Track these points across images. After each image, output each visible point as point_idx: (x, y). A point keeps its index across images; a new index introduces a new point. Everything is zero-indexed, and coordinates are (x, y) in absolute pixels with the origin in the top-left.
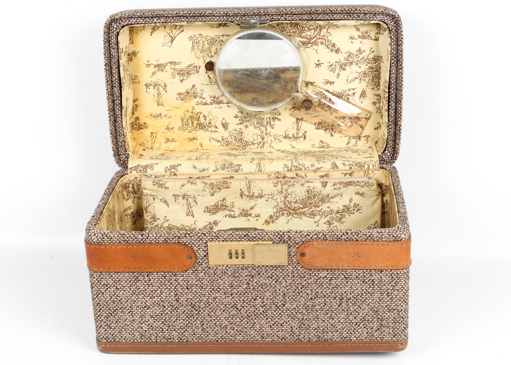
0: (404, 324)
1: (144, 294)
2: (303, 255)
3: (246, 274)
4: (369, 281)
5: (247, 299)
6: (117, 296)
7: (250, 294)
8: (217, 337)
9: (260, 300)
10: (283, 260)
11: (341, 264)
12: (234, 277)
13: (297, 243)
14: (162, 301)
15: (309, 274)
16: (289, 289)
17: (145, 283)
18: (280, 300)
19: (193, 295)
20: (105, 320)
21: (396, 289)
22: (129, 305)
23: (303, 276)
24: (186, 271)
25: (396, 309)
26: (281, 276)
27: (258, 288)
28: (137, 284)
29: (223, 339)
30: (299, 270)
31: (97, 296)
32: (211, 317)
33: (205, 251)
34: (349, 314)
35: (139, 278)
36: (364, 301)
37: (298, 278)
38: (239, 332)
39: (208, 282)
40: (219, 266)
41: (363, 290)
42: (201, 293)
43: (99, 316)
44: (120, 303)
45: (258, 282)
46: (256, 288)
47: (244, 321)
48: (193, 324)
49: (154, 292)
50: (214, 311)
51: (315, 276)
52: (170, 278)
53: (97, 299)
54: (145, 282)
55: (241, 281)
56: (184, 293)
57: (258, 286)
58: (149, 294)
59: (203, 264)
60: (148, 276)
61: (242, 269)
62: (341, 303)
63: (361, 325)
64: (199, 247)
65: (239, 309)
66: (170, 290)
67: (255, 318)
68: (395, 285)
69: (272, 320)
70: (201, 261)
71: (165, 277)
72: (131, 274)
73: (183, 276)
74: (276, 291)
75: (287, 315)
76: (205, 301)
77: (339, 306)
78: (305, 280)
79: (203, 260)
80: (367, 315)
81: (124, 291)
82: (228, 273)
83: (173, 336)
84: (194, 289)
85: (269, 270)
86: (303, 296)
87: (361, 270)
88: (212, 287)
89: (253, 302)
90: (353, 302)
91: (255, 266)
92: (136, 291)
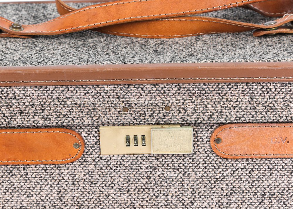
1: (20, 191)
2: (218, 140)
3: (146, 166)
5: (147, 197)
7: (151, 190)
9: (163, 197)
10: (187, 147)
11: (264, 152)
12: (132, 169)
13: (211, 126)
14: (42, 201)
15: (225, 165)
16: (200, 183)
17: (21, 179)
18: (188, 197)
19: (81, 193)
23: (217, 167)
24: (72, 163)
26: (190, 167)
27: (161, 183)
28: (11, 179)
30: (213, 160)
33: (96, 137)
35: (13, 172)
36: (291, 197)
37: (211, 170)
39: (100, 176)
40: (114, 155)
41: (290, 183)
42: (91, 189)
45: (161, 175)
46: (159, 182)
49: (31, 188)
51: (232, 167)
52: (53, 171)
54: (21, 176)
55: (140, 174)
56: (69, 190)
57: (161, 180)
58: (26, 192)
59: (94, 153)
60: (24, 169)
61: (142, 159)
62: (263, 200)
64: (89, 133)
66: (51, 187)
70: (91, 150)
71: (45, 170)
72: (3, 167)
73: (68, 169)
74: (183, 186)
76: (96, 200)
77: (260, 204)
78: (220, 173)
79: (94, 148)
82: (124, 165)
84: (81, 185)
85: (175, 160)
86: (217, 192)
87: (289, 158)
88: (104, 183)
89: (154, 200)
90: (278, 199)
91: (158, 155)
92: (9, 188)
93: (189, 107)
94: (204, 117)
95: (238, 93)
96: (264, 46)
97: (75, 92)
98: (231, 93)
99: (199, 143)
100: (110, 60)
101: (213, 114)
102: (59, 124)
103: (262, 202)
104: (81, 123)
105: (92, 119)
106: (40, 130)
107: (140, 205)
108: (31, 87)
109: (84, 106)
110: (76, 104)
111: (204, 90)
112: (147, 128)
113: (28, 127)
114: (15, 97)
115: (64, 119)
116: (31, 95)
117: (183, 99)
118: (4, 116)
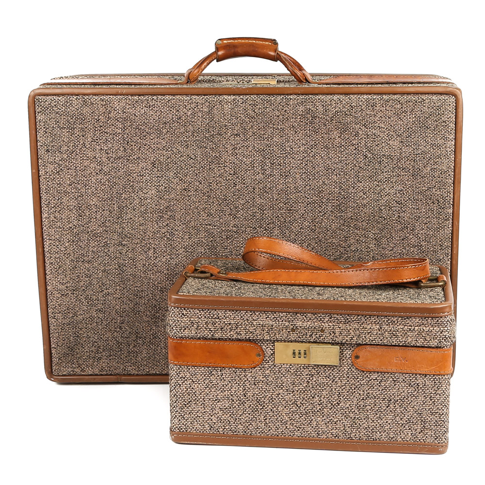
0: (444, 427)
1: (216, 387)
2: (357, 357)
3: (306, 373)
4: (414, 385)
5: (307, 397)
6: (193, 388)
7: (309, 392)
8: (278, 432)
9: (317, 398)
10: (335, 361)
11: (390, 368)
12: (296, 375)
14: (232, 396)
15: (362, 376)
16: (344, 389)
18: (336, 399)
19: (259, 391)
20: (179, 411)
21: (438, 394)
22: (202, 398)
23: (356, 377)
24: (255, 368)
25: (437, 413)
27: (316, 387)
29: (283, 434)
30: (353, 371)
31: (174, 388)
32: (273, 413)
33: (272, 350)
34: (396, 415)
35: (213, 372)
36: (410, 403)
37: (352, 379)
38: (297, 428)
39: (273, 379)
40: (284, 364)
41: (409, 393)
42: (266, 389)
43: (174, 407)
44: (194, 395)
45: (316, 381)
46: (315, 386)
47: (302, 417)
48: (258, 418)
49: (225, 386)
50: (276, 407)
51: (367, 378)
52: (240, 373)
53: (174, 390)
54: (218, 376)
55: (302, 379)
56: (251, 389)
58: (221, 388)
59: (270, 362)
60: (221, 371)
61: (303, 368)
62: (389, 405)
63: (406, 427)
64: (267, 346)
65: (299, 406)
66: (239, 385)
67: (313, 416)
68: (437, 389)
69: (327, 418)
70: (268, 359)
71: (235, 373)
72: (206, 368)
73: (251, 373)
74: (332, 390)
75: (341, 413)
77: (387, 408)
78: (358, 381)
79: (270, 358)
80: (412, 417)
81: (199, 384)
82: (291, 372)
83: (239, 429)
84: (260, 385)
85: (327, 370)
86: (356, 396)
87: (408, 373)
88: (276, 384)
89: (311, 400)
90: (400, 404)
91: (315, 365)
92: (209, 384)
93: (337, 331)
94: (347, 338)
95: (371, 323)
96: (396, 294)
97: (259, 316)
98: (367, 323)
99: (344, 358)
100: (286, 296)
101: (354, 337)
102: (247, 338)
103: (388, 406)
104: (262, 338)
105: (270, 336)
106: (234, 342)
107: (301, 403)
108: (230, 310)
109: (265, 327)
110: (260, 324)
111: (348, 320)
112: (308, 345)
113: (226, 340)
114: (218, 317)
115: (251, 334)
116: (229, 316)
117: (333, 325)
118: (210, 330)
